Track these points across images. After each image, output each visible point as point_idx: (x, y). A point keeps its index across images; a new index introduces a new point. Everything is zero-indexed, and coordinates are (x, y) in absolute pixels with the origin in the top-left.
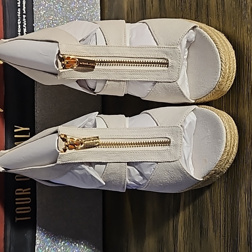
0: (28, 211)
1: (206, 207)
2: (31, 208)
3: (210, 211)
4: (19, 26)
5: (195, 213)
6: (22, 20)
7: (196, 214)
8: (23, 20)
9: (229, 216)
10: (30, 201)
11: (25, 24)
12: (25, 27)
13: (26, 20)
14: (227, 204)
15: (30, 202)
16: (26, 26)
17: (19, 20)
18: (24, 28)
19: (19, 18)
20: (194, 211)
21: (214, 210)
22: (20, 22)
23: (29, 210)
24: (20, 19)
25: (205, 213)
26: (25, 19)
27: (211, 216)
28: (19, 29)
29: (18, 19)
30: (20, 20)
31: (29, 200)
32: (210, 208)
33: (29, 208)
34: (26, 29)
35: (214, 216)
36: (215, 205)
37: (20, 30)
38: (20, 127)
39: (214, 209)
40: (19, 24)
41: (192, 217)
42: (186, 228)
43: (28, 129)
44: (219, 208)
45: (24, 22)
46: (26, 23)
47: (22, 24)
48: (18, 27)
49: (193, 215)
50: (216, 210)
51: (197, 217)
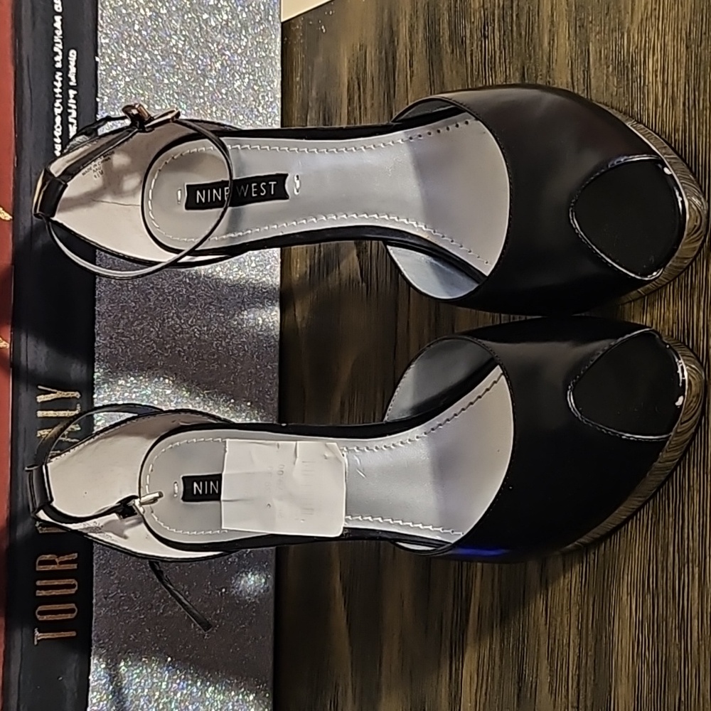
0: (69, 616)
1: (534, 626)
2: (76, 606)
3: (544, 638)
4: (58, 120)
5: (505, 640)
6: (65, 102)
7: (507, 641)
8: (68, 102)
9: (590, 653)
10: (76, 588)
11: (74, 114)
12: (75, 121)
13: (76, 104)
14: (585, 621)
15: (77, 591)
16: (75, 118)
17: (57, 104)
18: (70, 126)
19: (59, 98)
20: (504, 634)
21: (553, 636)
22: (59, 108)
23: (71, 611)
24: (60, 101)
25: (532, 642)
26: (74, 102)
27: (544, 649)
28: (56, 127)
29: (55, 102)
30: (61, 103)
31: (72, 586)
32: (544, 627)
33: (73, 606)
34: (77, 126)
35: (553, 650)
36: (556, 621)
37: (60, 130)
38: (53, 388)
39: (553, 633)
40: (56, 114)
41: (498, 648)
42: (482, 680)
43: (76, 394)
44: (567, 629)
45: (70, 108)
46: (76, 110)
47: (65, 115)
48: (55, 123)
49: (501, 646)
50: (557, 636)
51: (511, 651)
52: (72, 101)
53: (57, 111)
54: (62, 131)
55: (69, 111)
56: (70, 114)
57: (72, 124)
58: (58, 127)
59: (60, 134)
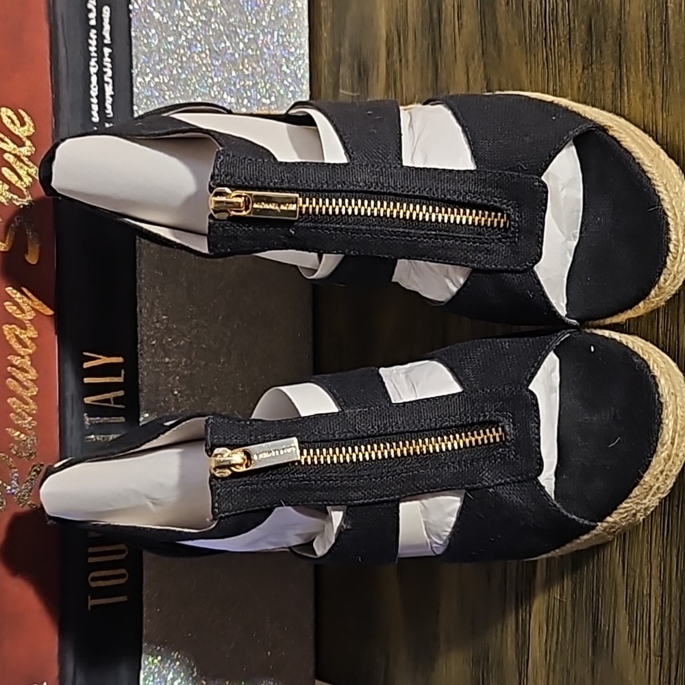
0: (122, 581)
1: (610, 576)
2: (128, 571)
3: (621, 589)
4: (94, 79)
5: (578, 591)
6: (100, 62)
7: (580, 592)
8: (102, 61)
9: (673, 603)
10: (127, 553)
11: (109, 73)
12: (110, 81)
13: (111, 63)
14: (668, 572)
15: (127, 556)
16: (111, 78)
17: (93, 62)
18: (106, 85)
19: (94, 57)
20: (575, 585)
21: (632, 587)
22: (95, 67)
23: (122, 576)
24: (96, 59)
25: (608, 592)
26: (109, 60)
27: (622, 599)
28: (92, 86)
29: (90, 60)
30: (96, 62)
31: (122, 552)
32: (621, 578)
33: (123, 571)
34: (113, 85)
35: (632, 601)
36: (635, 572)
37: (96, 89)
38: (98, 354)
39: (632, 584)
40: (92, 73)
41: (569, 599)
42: (553, 629)
43: (120, 360)
44: (647, 580)
45: (106, 67)
46: (112, 69)
47: (100, 74)
48: (90, 83)
49: (572, 597)
50: (636, 587)
51: (584, 602)
52: (107, 60)
53: (93, 70)
54: (99, 91)
55: (105, 70)
56: (105, 73)
57: (108, 83)
58: (95, 87)
59: (96, 93)
